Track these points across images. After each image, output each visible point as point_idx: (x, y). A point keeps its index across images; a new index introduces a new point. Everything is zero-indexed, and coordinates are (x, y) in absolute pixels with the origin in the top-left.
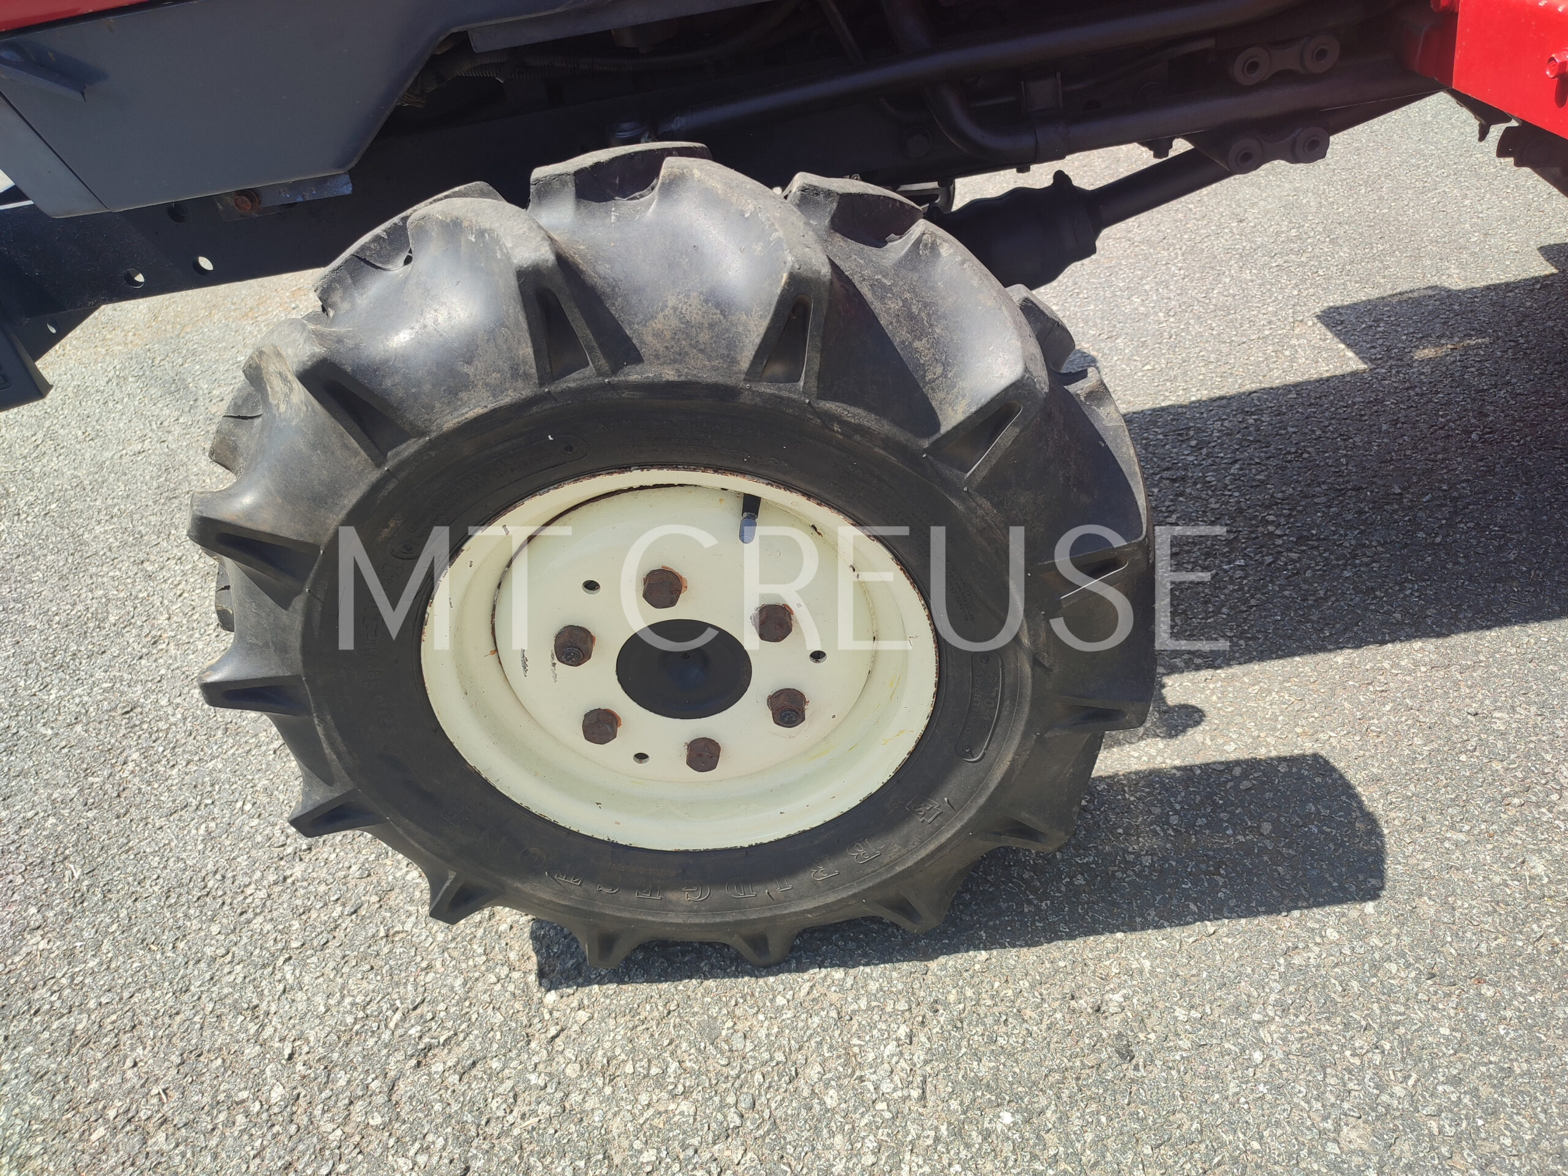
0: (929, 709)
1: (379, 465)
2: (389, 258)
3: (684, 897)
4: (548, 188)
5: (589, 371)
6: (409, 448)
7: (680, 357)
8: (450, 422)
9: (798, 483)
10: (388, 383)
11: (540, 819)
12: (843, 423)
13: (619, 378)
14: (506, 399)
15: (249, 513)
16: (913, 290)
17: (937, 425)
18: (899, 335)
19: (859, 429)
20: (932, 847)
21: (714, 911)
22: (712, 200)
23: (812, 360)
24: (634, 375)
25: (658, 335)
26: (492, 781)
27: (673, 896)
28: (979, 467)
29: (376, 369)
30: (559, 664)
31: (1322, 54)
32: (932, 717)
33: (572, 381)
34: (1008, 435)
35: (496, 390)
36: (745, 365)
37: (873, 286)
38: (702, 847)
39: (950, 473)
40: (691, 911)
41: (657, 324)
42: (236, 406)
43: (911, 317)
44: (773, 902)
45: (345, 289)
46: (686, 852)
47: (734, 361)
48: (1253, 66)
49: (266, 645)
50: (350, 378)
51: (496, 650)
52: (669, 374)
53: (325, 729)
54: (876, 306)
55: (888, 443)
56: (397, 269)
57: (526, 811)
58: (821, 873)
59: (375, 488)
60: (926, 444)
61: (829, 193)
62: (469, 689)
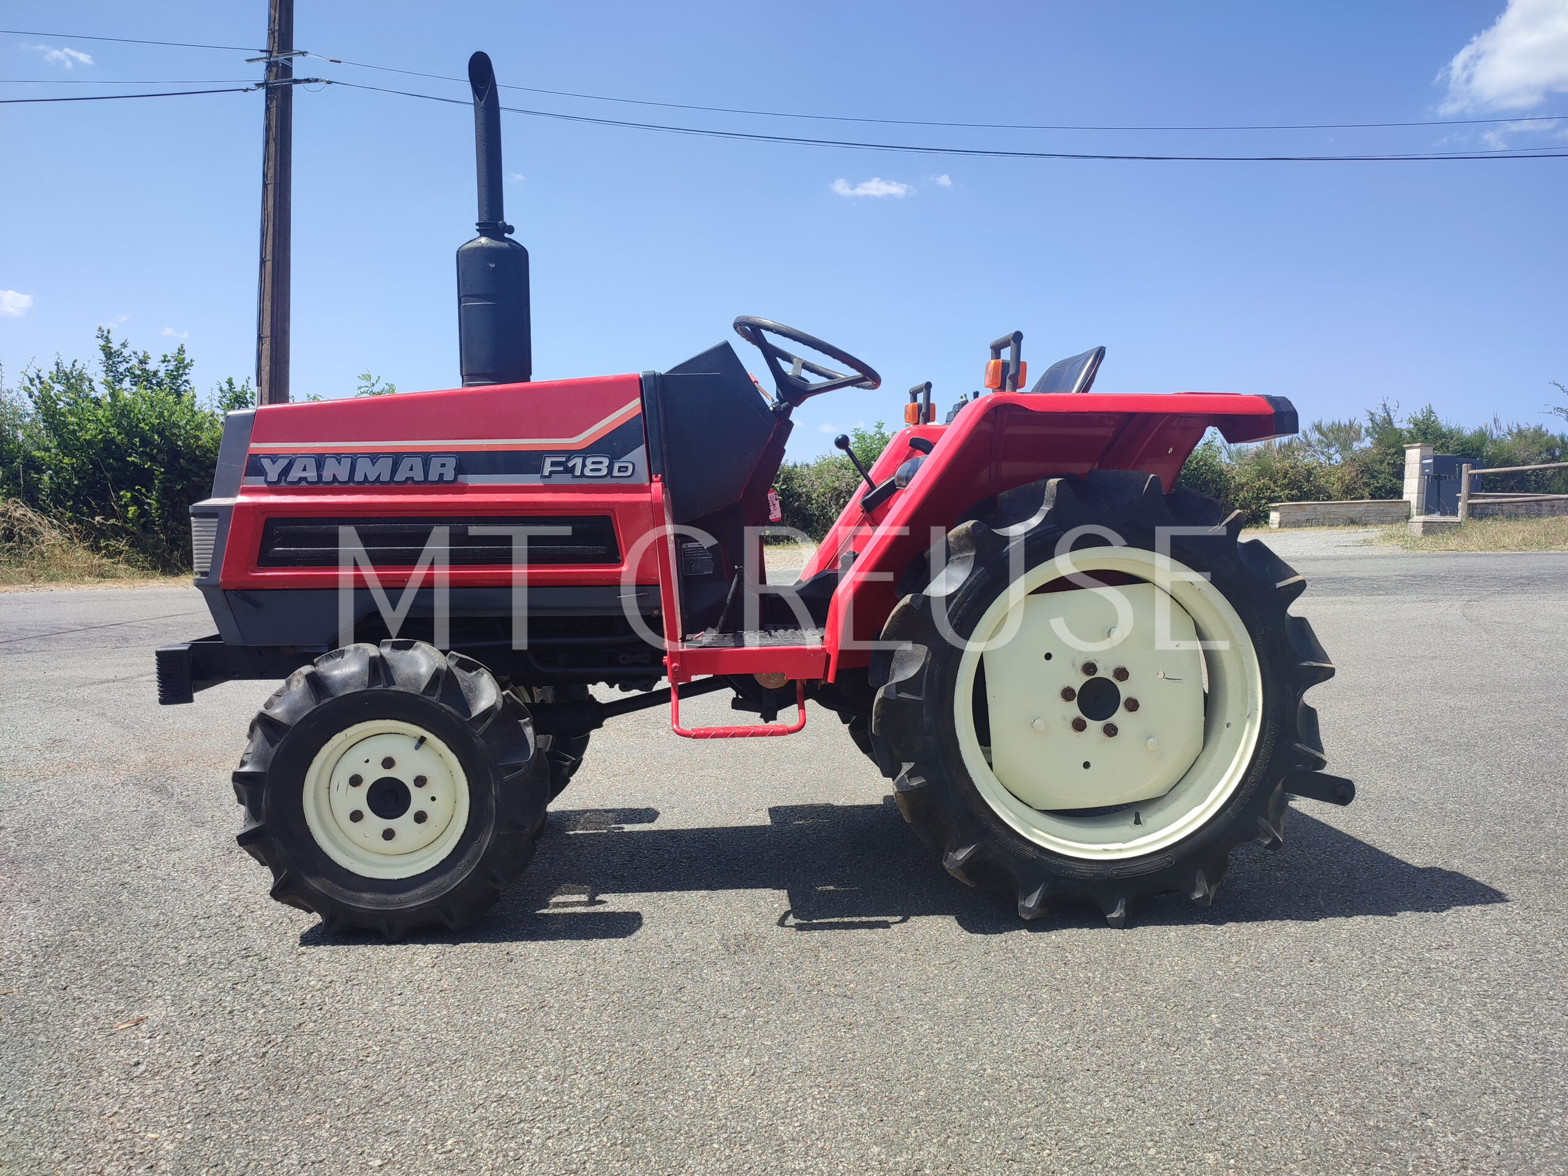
0: (465, 823)
1: (317, 704)
2: (337, 657)
3: (367, 896)
4: (384, 644)
5: (381, 685)
6: (327, 700)
7: (405, 685)
8: (341, 694)
9: (432, 730)
10: (328, 681)
11: (325, 854)
12: (445, 710)
13: (389, 688)
14: (357, 690)
15: (277, 714)
16: (473, 682)
17: (471, 715)
18: (465, 691)
19: (449, 712)
20: (460, 880)
21: (378, 904)
22: (425, 652)
23: (439, 691)
24: (393, 688)
25: (401, 679)
26: (313, 834)
27: (364, 895)
28: (481, 730)
29: (326, 678)
30: (350, 786)
31: (646, 658)
32: (467, 826)
33: (376, 688)
34: (490, 720)
35: (355, 687)
36: (422, 690)
37: (461, 679)
38: (380, 878)
39: (474, 730)
40: (370, 903)
41: (401, 677)
42: (278, 692)
43: (470, 687)
44: (401, 902)
45: (323, 662)
46: (374, 879)
47: (419, 689)
48: (624, 659)
49: (260, 761)
50: (319, 678)
51: (329, 788)
52: (402, 689)
53: (266, 796)
54: (461, 683)
55: (457, 717)
56: (339, 660)
57: (321, 849)
58: (420, 891)
59: (314, 710)
60: (467, 720)
61: (457, 656)
62: (316, 797)
